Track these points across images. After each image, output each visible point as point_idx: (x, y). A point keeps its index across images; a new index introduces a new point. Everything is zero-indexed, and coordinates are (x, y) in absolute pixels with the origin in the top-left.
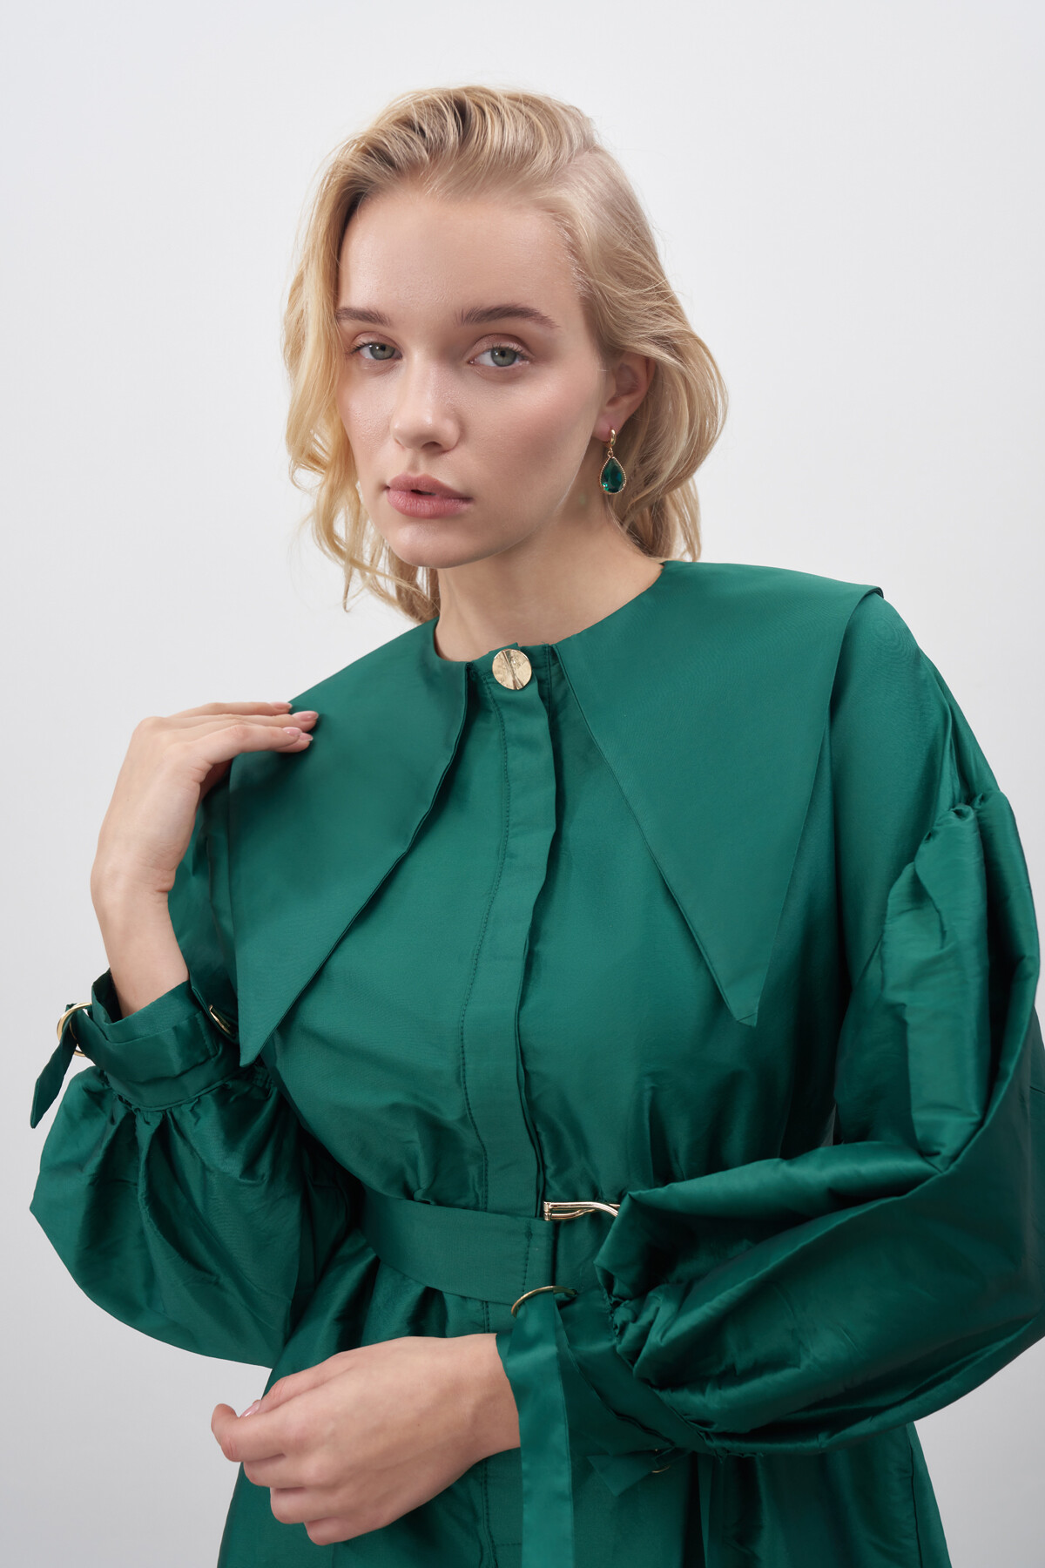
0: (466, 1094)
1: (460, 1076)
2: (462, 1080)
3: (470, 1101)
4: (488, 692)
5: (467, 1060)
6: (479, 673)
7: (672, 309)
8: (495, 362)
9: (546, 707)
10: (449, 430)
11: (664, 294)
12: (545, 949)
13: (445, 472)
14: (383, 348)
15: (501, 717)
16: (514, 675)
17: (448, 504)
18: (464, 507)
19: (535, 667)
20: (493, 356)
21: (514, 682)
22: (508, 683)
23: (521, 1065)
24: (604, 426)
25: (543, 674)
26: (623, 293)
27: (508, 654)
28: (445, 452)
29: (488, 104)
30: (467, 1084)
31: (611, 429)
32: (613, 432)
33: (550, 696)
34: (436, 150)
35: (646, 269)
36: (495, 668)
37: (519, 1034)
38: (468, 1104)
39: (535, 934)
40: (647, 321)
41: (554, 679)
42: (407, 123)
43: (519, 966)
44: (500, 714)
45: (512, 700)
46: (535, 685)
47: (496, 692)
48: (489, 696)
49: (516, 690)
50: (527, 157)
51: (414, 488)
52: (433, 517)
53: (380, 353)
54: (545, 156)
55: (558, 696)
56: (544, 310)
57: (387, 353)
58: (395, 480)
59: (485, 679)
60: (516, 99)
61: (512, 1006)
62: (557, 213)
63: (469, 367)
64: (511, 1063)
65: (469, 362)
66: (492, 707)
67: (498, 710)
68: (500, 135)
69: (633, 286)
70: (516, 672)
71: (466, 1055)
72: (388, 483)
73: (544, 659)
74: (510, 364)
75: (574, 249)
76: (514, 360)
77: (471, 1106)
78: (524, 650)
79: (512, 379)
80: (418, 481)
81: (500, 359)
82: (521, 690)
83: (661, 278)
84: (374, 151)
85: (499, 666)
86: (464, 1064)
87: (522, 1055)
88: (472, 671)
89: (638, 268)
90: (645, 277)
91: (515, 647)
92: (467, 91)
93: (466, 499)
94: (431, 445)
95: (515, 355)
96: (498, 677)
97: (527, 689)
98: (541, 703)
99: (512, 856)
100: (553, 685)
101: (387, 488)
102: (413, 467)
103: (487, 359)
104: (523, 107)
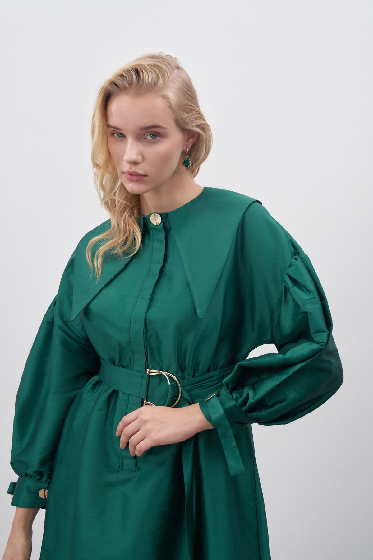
0: (130, 334)
1: (129, 329)
2: (129, 330)
3: (131, 336)
4: (149, 225)
5: (131, 325)
6: (147, 220)
7: (201, 117)
8: (151, 138)
9: (165, 231)
10: (140, 158)
11: (199, 113)
12: (156, 297)
13: (139, 170)
14: (120, 134)
15: (153, 233)
16: (156, 221)
17: (141, 178)
18: (145, 178)
19: (162, 219)
20: (151, 136)
21: (156, 223)
22: (154, 223)
23: (145, 328)
24: (185, 148)
25: (165, 221)
26: (186, 115)
27: (155, 215)
28: (139, 164)
29: (144, 69)
30: (130, 331)
31: (187, 148)
32: (188, 149)
33: (166, 228)
34: (131, 83)
35: (192, 106)
36: (151, 218)
37: (146, 320)
38: (130, 337)
39: (153, 293)
40: (193, 122)
41: (168, 223)
42: (122, 76)
43: (147, 302)
44: (152, 232)
45: (155, 228)
46: (162, 224)
47: (151, 225)
48: (150, 227)
49: (156, 225)
50: (156, 83)
51: (131, 174)
52: (137, 181)
53: (120, 135)
54: (161, 81)
55: (168, 227)
56: (163, 125)
57: (121, 135)
58: (127, 171)
59: (148, 222)
60: (151, 65)
61: (145, 312)
62: (165, 98)
63: (144, 140)
64: (142, 327)
65: (144, 139)
66: (150, 230)
67: (152, 230)
68: (148, 77)
69: (188, 113)
70: (157, 220)
71: (131, 324)
72: (124, 172)
73: (165, 217)
74: (155, 138)
75: (170, 107)
76: (156, 137)
77: (131, 338)
78: (159, 214)
79: (155, 143)
80: (132, 172)
81: (153, 137)
82: (158, 225)
83: (197, 108)
84: (113, 83)
85: (152, 218)
86: (130, 326)
87: (146, 325)
88: (145, 219)
89: (189, 107)
90: (193, 109)
91: (157, 213)
92: (138, 65)
93: (145, 176)
94: (135, 163)
95: (157, 136)
96: (152, 221)
97: (160, 225)
98: (163, 230)
99: (150, 271)
100: (167, 224)
101: (124, 173)
102: (131, 169)
103: (149, 137)
104: (153, 68)
